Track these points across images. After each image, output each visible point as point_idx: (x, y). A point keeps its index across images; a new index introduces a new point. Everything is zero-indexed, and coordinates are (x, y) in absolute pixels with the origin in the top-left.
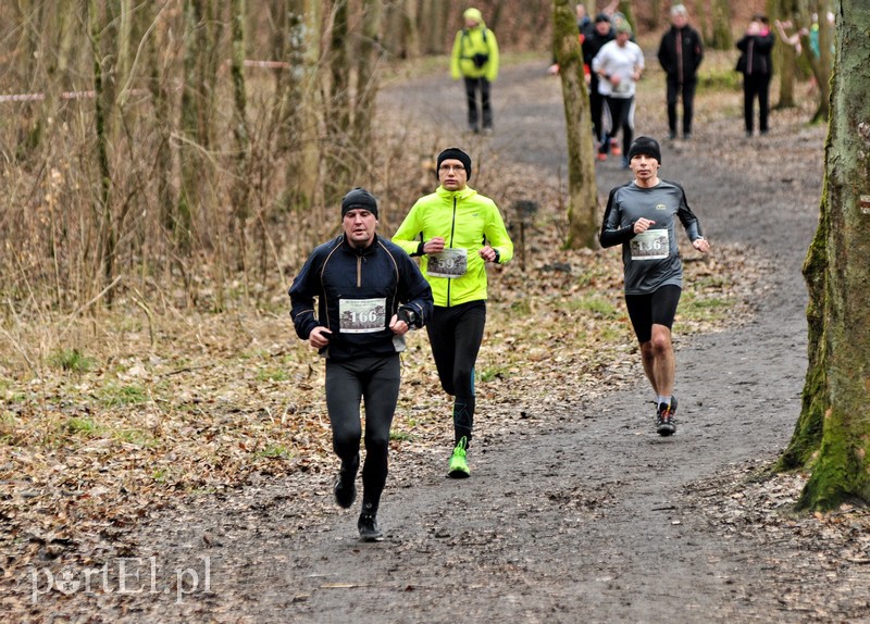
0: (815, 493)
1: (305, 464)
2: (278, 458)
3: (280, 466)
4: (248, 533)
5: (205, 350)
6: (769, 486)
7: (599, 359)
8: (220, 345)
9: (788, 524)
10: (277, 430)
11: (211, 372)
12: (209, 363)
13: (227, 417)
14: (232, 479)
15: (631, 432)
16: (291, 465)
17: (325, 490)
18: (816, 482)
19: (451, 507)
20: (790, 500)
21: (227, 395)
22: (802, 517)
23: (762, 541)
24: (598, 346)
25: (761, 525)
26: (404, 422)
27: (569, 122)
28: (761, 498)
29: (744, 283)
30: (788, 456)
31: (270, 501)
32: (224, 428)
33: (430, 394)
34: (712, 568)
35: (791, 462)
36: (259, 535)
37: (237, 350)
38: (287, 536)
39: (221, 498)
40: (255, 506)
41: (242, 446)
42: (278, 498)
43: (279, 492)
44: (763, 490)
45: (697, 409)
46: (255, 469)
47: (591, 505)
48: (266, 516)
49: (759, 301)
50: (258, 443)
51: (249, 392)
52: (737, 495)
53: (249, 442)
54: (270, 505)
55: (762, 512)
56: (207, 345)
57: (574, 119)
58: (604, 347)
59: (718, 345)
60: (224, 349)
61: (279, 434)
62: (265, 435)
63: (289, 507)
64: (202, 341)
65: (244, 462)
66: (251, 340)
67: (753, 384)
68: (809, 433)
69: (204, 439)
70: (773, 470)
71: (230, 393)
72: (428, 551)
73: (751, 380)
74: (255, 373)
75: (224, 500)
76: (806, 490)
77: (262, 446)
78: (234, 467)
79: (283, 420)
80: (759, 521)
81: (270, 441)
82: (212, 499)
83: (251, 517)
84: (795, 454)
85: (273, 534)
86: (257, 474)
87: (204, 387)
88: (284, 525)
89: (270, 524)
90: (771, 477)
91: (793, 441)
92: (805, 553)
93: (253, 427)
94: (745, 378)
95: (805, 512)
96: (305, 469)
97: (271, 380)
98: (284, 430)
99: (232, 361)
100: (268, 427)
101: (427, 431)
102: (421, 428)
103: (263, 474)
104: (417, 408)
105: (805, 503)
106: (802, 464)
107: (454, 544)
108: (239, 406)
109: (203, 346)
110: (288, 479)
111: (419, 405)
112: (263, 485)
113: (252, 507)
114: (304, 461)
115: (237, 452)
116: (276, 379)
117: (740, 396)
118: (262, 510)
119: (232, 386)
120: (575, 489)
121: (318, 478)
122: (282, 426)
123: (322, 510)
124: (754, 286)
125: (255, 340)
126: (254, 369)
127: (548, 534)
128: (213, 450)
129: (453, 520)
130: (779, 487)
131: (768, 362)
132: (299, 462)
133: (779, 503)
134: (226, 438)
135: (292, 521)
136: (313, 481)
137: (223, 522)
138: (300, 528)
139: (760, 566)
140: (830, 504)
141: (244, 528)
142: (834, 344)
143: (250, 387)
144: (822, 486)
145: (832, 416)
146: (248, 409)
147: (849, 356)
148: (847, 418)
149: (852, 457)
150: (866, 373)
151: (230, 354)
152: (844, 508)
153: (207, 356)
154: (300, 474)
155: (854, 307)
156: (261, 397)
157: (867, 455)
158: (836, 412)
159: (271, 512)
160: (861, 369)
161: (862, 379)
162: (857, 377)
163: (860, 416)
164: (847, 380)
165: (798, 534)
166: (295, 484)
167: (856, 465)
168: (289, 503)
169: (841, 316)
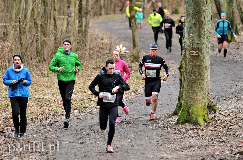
0: (180, 121)
1: (63, 114)
2: (56, 112)
3: (56, 114)
4: (47, 130)
5: (43, 86)
6: (170, 119)
7: (136, 89)
8: (47, 85)
9: (173, 128)
10: (58, 105)
11: (44, 91)
12: (43, 89)
13: (46, 102)
14: (45, 117)
16: (59, 114)
18: (180, 118)
19: (96, 124)
20: (174, 122)
21: (47, 97)
23: (167, 132)
24: (136, 86)
25: (167, 128)
26: (88, 104)
27: (132, 32)
28: (168, 122)
31: (53, 122)
32: (45, 105)
33: (95, 97)
36: (49, 130)
37: (51, 86)
39: (41, 121)
41: (48, 109)
42: (55, 122)
43: (56, 120)
44: (168, 120)
46: (51, 115)
47: (129, 123)
48: (52, 126)
50: (52, 109)
51: (52, 96)
52: (162, 121)
53: (50, 108)
55: (167, 125)
56: (44, 85)
57: (134, 31)
60: (48, 86)
61: (58, 107)
62: (54, 107)
64: (42, 84)
65: (48, 113)
69: (40, 108)
70: (171, 115)
71: (48, 97)
72: (88, 134)
74: (54, 92)
75: (42, 122)
76: (178, 120)
77: (53, 109)
78: (46, 114)
79: (59, 103)
80: (167, 127)
81: (56, 108)
82: (39, 122)
83: (48, 126)
86: (51, 116)
87: (42, 95)
88: (56, 128)
89: (52, 128)
90: (170, 117)
91: (176, 109)
92: (176, 135)
93: (52, 105)
95: (177, 125)
97: (58, 93)
98: (59, 106)
99: (49, 89)
100: (56, 105)
101: (93, 106)
102: (91, 105)
103: (52, 116)
105: (177, 123)
106: (178, 114)
107: (95, 132)
108: (50, 100)
109: (43, 85)
110: (58, 117)
112: (52, 118)
113: (49, 124)
114: (63, 113)
115: (47, 111)
117: (167, 98)
118: (51, 124)
119: (48, 95)
120: (125, 120)
122: (59, 105)
125: (55, 84)
126: (54, 91)
128: (41, 110)
129: (96, 127)
130: (172, 119)
132: (61, 113)
133: (172, 123)
134: (45, 107)
137: (41, 127)
138: (59, 129)
139: (165, 138)
140: (183, 123)
141: (46, 129)
142: (184, 86)
143: (53, 95)
144: (181, 119)
145: (184, 103)
146: (52, 100)
147: (188, 88)
148: (187, 103)
149: (188, 112)
150: (192, 92)
151: (49, 87)
152: (186, 124)
153: (43, 88)
154: (61, 116)
155: (189, 77)
156: (55, 97)
157: (192, 112)
158: (185, 102)
159: (53, 125)
160: (191, 92)
161: (191, 94)
162: (190, 94)
163: (190, 102)
164: (187, 94)
165: (175, 130)
166: (60, 118)
167: (189, 114)
168: (58, 123)
169: (186, 79)
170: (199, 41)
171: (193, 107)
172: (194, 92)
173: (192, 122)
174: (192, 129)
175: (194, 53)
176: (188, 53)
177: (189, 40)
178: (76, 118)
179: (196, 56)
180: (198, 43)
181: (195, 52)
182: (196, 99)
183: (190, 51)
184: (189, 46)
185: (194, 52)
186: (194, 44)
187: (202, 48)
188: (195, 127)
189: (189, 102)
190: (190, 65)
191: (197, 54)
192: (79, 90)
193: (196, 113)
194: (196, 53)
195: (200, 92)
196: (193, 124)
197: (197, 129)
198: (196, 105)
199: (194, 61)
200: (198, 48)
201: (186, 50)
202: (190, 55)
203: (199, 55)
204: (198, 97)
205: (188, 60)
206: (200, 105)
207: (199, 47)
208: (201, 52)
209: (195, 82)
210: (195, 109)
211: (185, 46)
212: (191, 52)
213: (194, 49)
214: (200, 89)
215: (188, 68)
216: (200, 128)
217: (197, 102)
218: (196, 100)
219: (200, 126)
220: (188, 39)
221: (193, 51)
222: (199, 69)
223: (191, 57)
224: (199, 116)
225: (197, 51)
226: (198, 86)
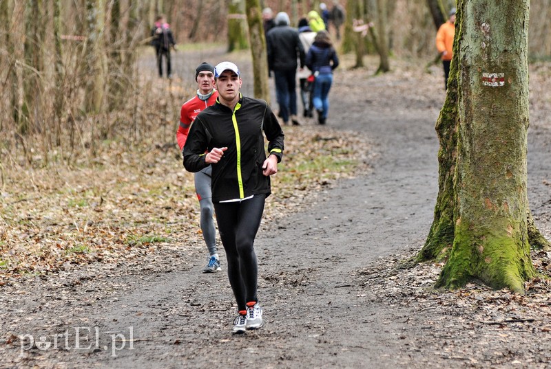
0: (449, 276)
1: (100, 257)
2: (81, 253)
3: (83, 259)
4: (62, 303)
5: (36, 189)
6: (414, 271)
7: (283, 194)
8: (45, 186)
9: (432, 297)
10: (81, 236)
11: (40, 202)
12: (38, 196)
13: (49, 228)
14: (51, 267)
15: (310, 237)
16: (91, 257)
17: (114, 274)
18: (450, 268)
19: (198, 285)
20: (430, 281)
21: (49, 215)
22: (441, 292)
23: (418, 308)
24: (281, 186)
25: (413, 298)
26: (163, 231)
27: (254, 58)
28: (410, 279)
29: (361, 152)
30: (426, 251)
31: (77, 280)
32: (47, 235)
33: (178, 214)
34: (387, 328)
35: (428, 256)
36: (69, 304)
37: (56, 189)
38: (89, 305)
39: (43, 278)
40: (67, 284)
41: (58, 246)
42: (82, 279)
43: (83, 275)
44: (410, 274)
45: (349, 224)
46: (67, 260)
47: (295, 284)
48: (74, 291)
49: (372, 162)
50: (69, 244)
51: (63, 213)
52: (392, 278)
53: (63, 243)
54: (77, 283)
55: (412, 289)
56: (37, 186)
57: (257, 57)
58: (286, 187)
59: (356, 185)
60: (48, 188)
61: (83, 239)
62: (73, 239)
63: (90, 285)
64: (35, 184)
65: (59, 255)
66: (64, 183)
67: (382, 208)
68: (439, 236)
69: (34, 241)
70: (415, 261)
71: (51, 214)
72: (187, 316)
73: (380, 206)
74: (67, 202)
75: (46, 280)
76: (443, 274)
77: (71, 246)
78: (53, 259)
79: (85, 230)
80: (411, 294)
81: (77, 243)
82: (38, 279)
83: (64, 292)
84: (430, 250)
85: (79, 303)
86: (68, 263)
87: (35, 210)
88: (87, 297)
89: (77, 296)
90: (414, 266)
91: (428, 242)
92: (449, 317)
93: (66, 234)
94: (376, 205)
95: (443, 289)
96: (100, 260)
97: (77, 206)
98: (85, 236)
99: (53, 195)
100: (75, 234)
101: (179, 236)
102: (174, 235)
103: (72, 263)
104: (170, 223)
105: (441, 283)
106: (435, 257)
107: (204, 310)
108: (57, 222)
109: (35, 187)
110: (89, 266)
111: (171, 221)
112: (72, 270)
113: (65, 285)
114: (99, 255)
115: (55, 249)
116: (80, 205)
117: (374, 216)
118: (71, 287)
119: (52, 210)
120: (282, 274)
121: (108, 266)
122: (84, 233)
123: (112, 287)
124: (367, 154)
125: (67, 184)
126: (66, 200)
127: (268, 303)
128: (39, 248)
129: (202, 294)
130: (421, 272)
131: (389, 195)
132: (96, 255)
133: (423, 282)
134: (48, 241)
135: (91, 294)
136: (105, 268)
137: (45, 295)
138: (98, 299)
139: (420, 326)
140: (459, 283)
141: (59, 299)
142: (463, 175)
143: (64, 210)
144: (454, 270)
145: (461, 223)
146: (62, 223)
147: (473, 182)
148: (471, 225)
149: (475, 252)
150: (485, 194)
151: (51, 191)
152: (469, 285)
153: (37, 192)
154: (97, 263)
155: (477, 149)
156: (71, 216)
157: (485, 250)
158: (463, 221)
159: (77, 288)
160: (481, 192)
161: (482, 199)
162: (479, 197)
163: (480, 223)
164: (472, 200)
165: (441, 303)
166: (94, 270)
167: (477, 257)
168: (89, 282)
169: (468, 155)
170: (508, 43)
171: (490, 237)
172: (493, 194)
173: (487, 280)
174: (492, 301)
175: (494, 80)
176: (474, 79)
177: (479, 41)
178: (139, 268)
179: (498, 88)
180: (505, 51)
181: (496, 75)
182: (496, 213)
183: (480, 74)
184: (478, 59)
185: (493, 77)
186: (494, 54)
187: (517, 64)
188: (497, 295)
189: (476, 222)
190: (482, 114)
191: (502, 83)
192: (131, 197)
193: (499, 253)
194: (499, 80)
195: (508, 192)
196: (489, 285)
197: (504, 300)
198: (499, 229)
199: (493, 102)
200: (506, 64)
201: (468, 72)
202: (482, 86)
203: (507, 86)
204: (503, 208)
205: (474, 100)
206: (510, 231)
207: (509, 60)
208: (514, 76)
209: (495, 163)
210: (495, 243)
211: (468, 58)
212: (485, 75)
213: (491, 69)
214: (508, 185)
215: (474, 122)
216: (514, 299)
217: (500, 222)
218: (499, 215)
219: (512, 292)
220: (475, 39)
221: (491, 73)
222: (507, 127)
223: (483, 92)
224: (507, 263)
225: (502, 75)
226: (503, 175)
